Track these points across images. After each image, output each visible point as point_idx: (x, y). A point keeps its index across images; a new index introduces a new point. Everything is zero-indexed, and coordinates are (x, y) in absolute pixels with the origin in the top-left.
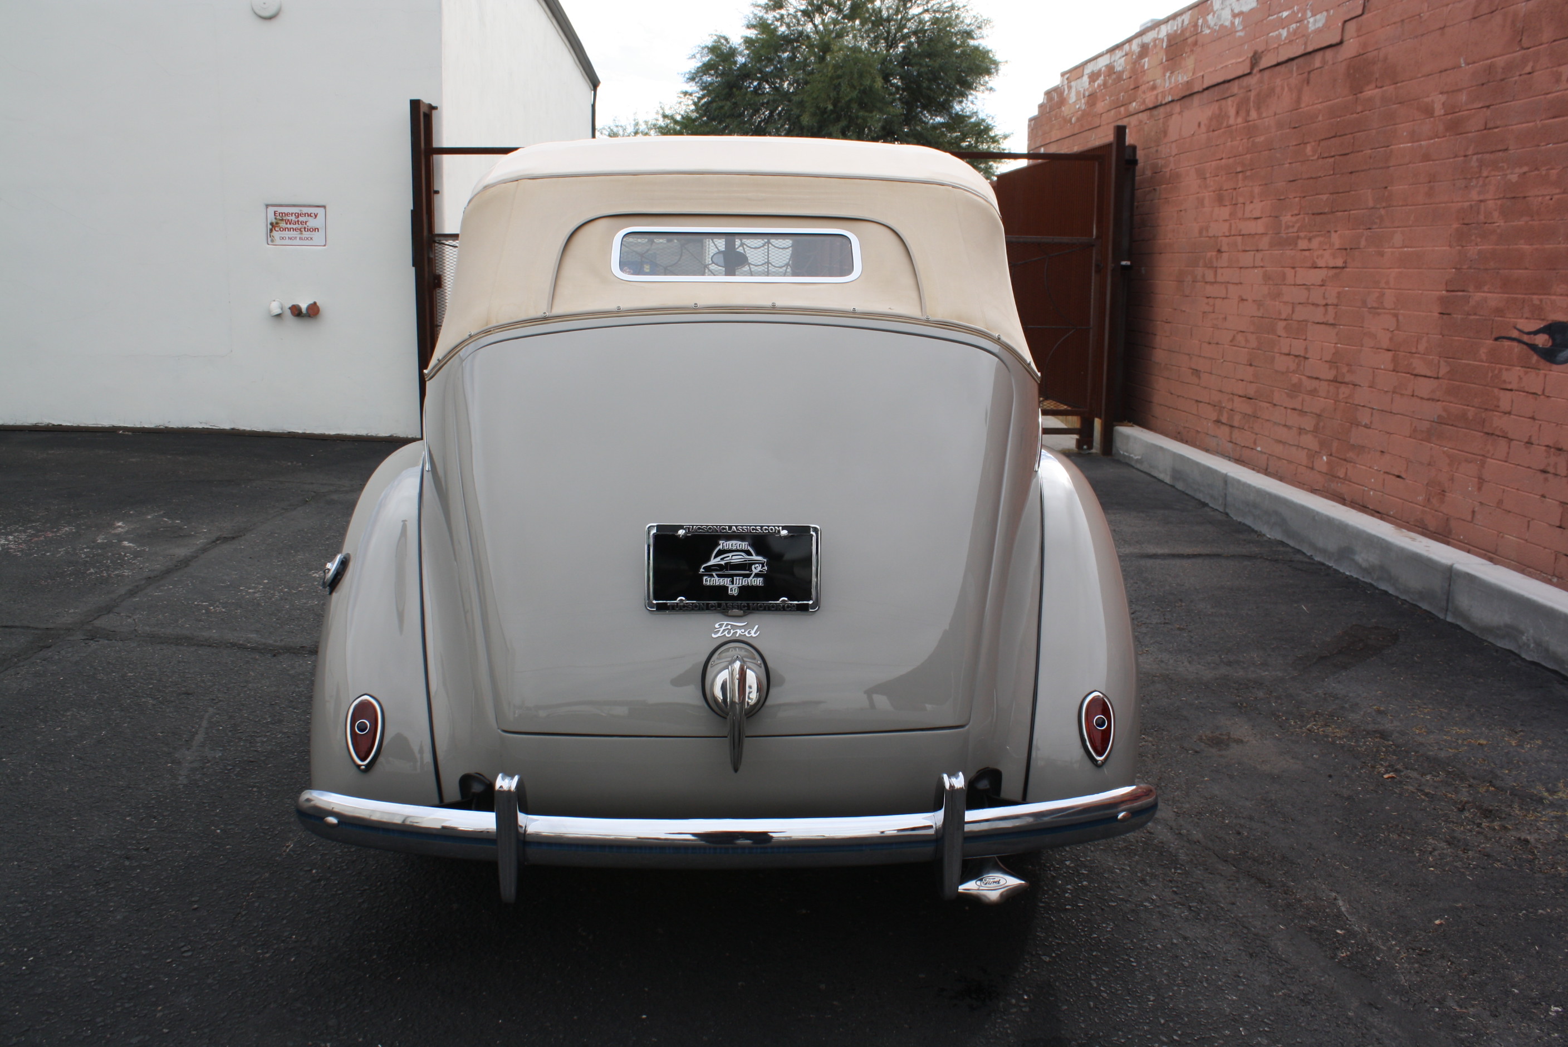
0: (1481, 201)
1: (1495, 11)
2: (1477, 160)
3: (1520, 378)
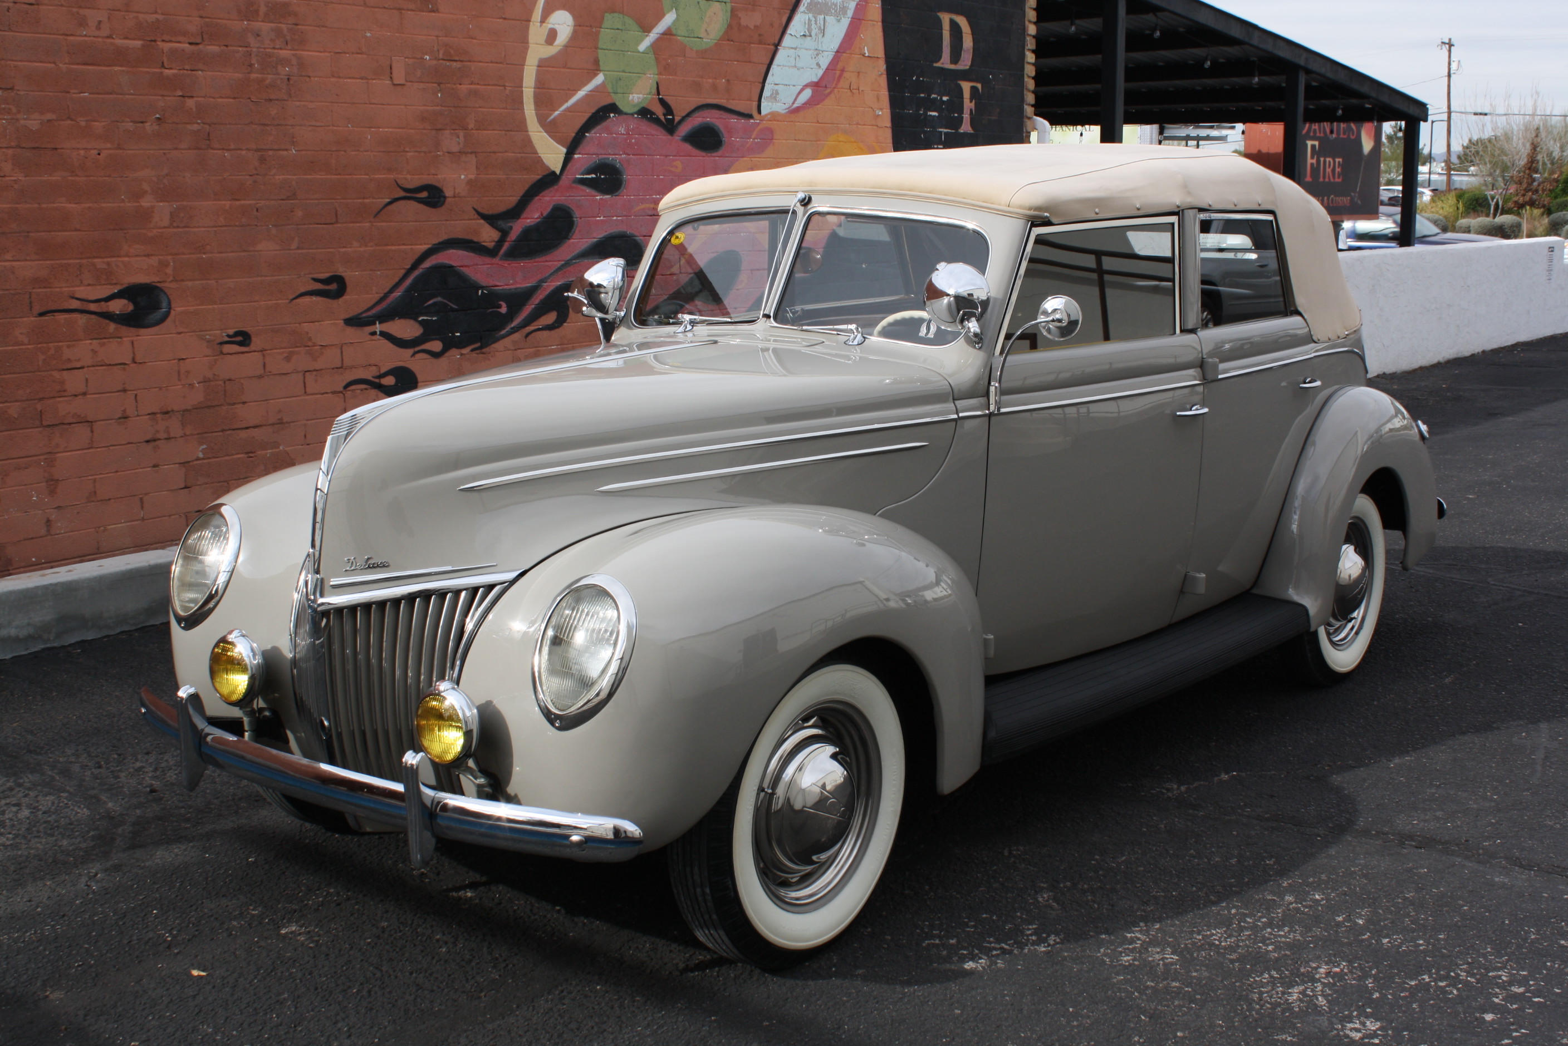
3: (94, 352)
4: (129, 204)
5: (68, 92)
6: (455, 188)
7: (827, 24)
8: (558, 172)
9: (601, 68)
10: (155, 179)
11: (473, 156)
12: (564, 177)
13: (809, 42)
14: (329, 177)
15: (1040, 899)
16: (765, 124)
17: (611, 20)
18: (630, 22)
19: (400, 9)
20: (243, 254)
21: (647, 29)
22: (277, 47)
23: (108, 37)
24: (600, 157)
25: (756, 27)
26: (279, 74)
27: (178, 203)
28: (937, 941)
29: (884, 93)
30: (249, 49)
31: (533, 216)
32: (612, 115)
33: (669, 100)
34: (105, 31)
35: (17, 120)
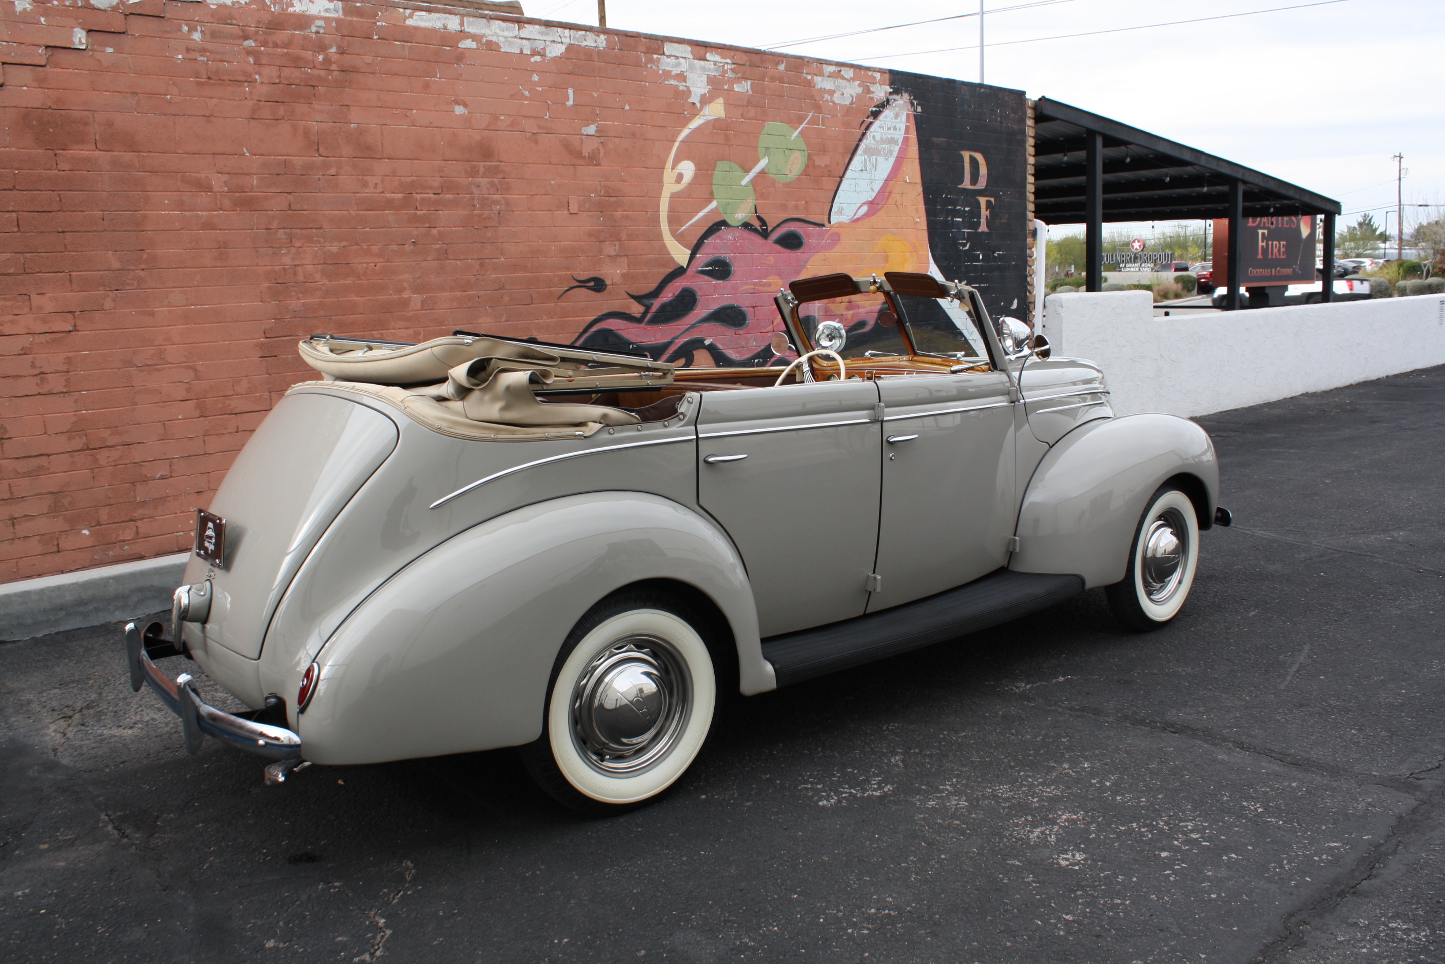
0: (295, 265)
1: (281, 120)
2: (285, 233)
4: (395, 296)
5: (356, 228)
6: (613, 279)
7: (878, 162)
8: (685, 267)
9: (715, 197)
10: (411, 280)
11: (626, 257)
12: (689, 270)
13: (865, 175)
14: (527, 274)
15: (893, 760)
16: (833, 230)
17: (720, 165)
18: (735, 167)
19: (574, 165)
20: (470, 325)
21: (747, 171)
22: (492, 193)
23: (381, 193)
24: (715, 255)
25: (826, 166)
26: (492, 210)
27: (426, 295)
28: (809, 786)
29: (922, 207)
30: (473, 195)
31: (668, 295)
32: (723, 228)
33: (763, 216)
34: (380, 189)
35: (324, 247)
